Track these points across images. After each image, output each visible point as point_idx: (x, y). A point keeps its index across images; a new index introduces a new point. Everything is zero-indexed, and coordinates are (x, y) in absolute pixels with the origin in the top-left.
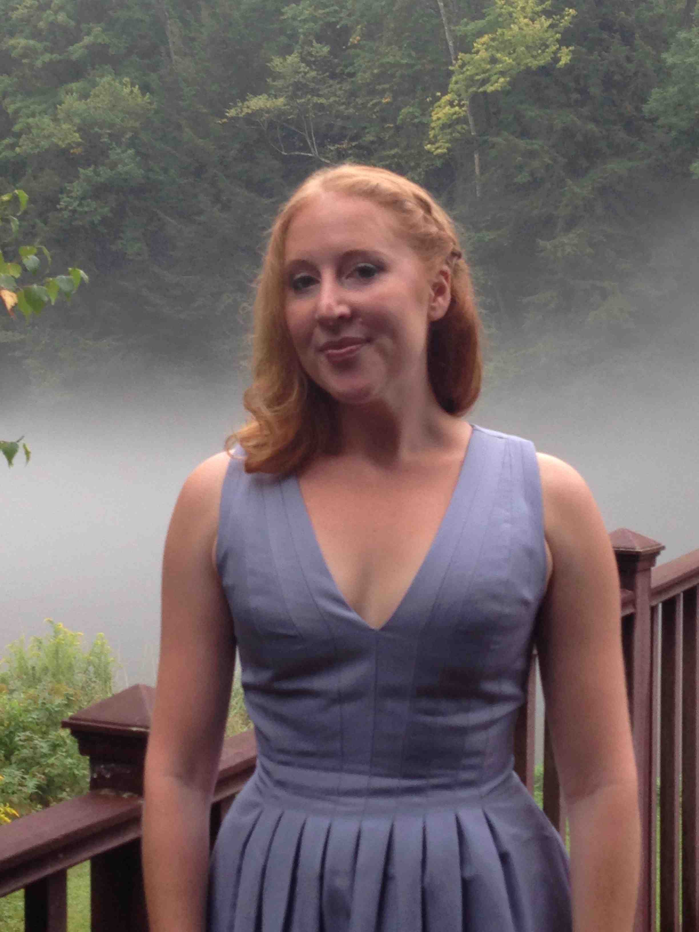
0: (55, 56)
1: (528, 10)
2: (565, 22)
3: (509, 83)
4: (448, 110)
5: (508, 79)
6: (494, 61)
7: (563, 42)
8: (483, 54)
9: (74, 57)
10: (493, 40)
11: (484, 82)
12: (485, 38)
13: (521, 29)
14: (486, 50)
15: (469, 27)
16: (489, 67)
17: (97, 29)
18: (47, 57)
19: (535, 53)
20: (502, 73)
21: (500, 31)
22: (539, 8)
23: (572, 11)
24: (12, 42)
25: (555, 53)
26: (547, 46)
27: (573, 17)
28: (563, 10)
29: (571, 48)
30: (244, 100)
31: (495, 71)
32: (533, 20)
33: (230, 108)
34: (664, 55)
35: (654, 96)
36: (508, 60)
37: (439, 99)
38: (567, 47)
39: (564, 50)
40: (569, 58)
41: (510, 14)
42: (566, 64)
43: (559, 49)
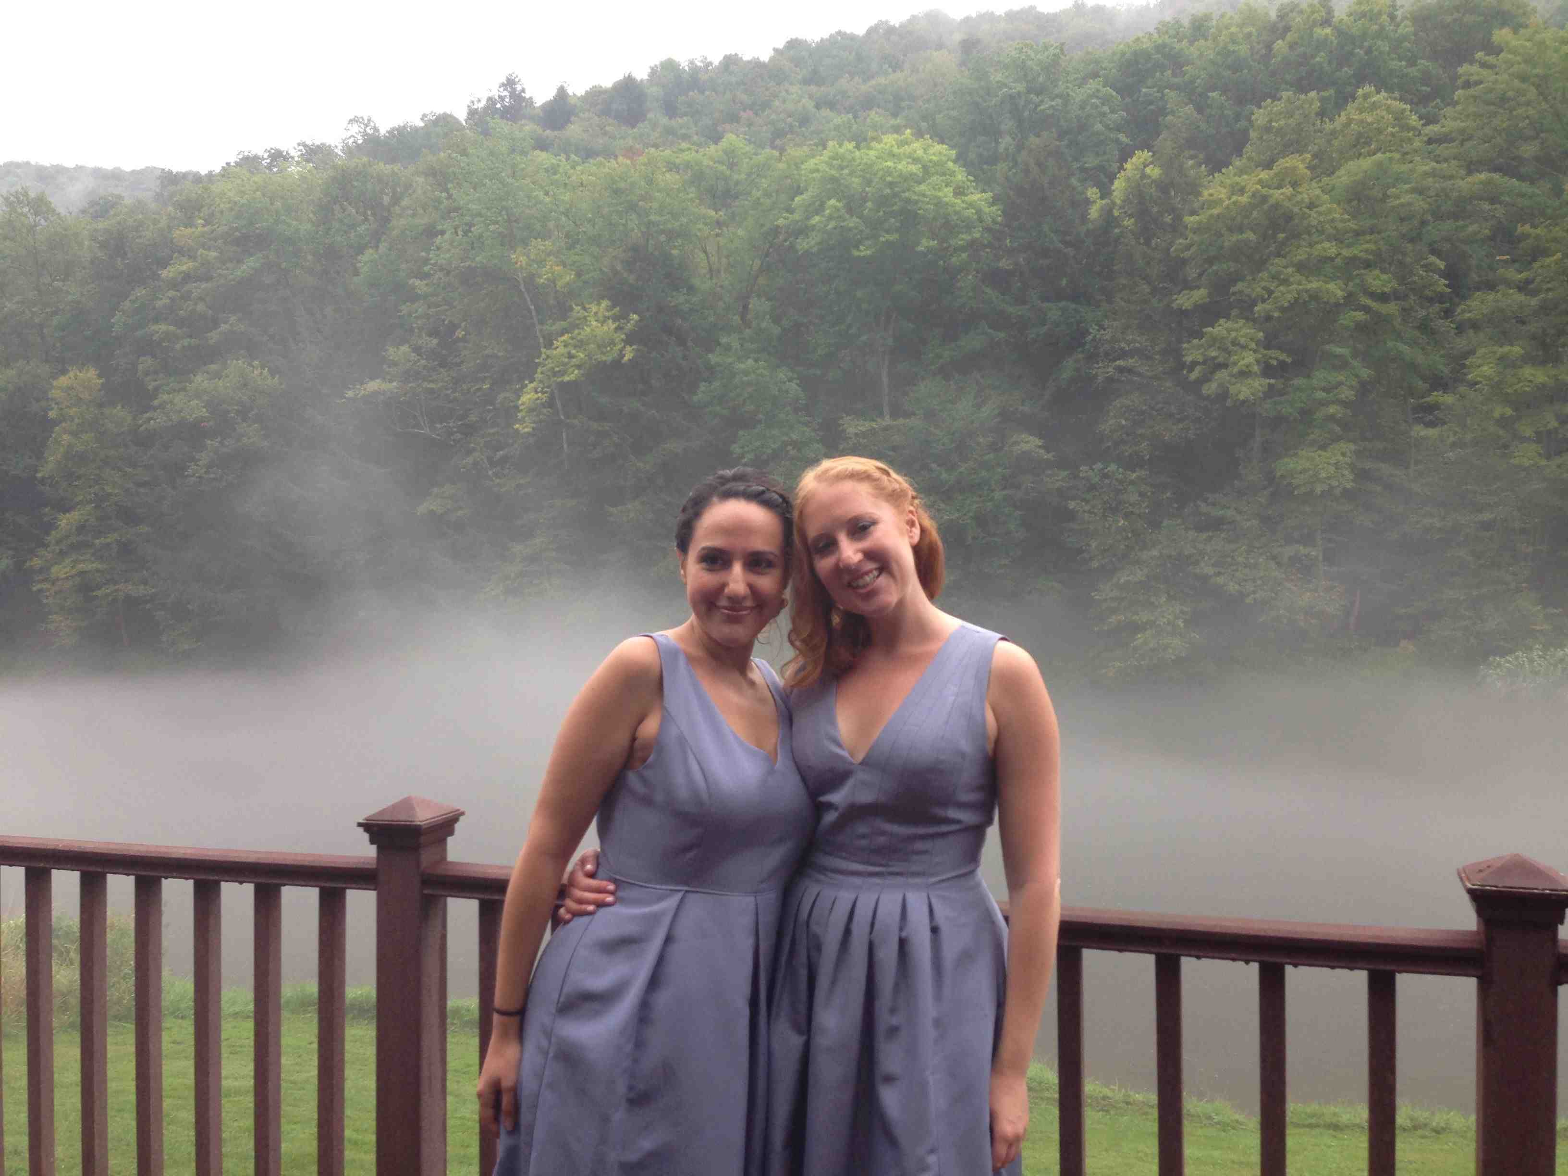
0: (193, 341)
1: (600, 315)
2: (629, 326)
3: (583, 375)
4: (533, 396)
5: (582, 372)
6: (571, 356)
7: (628, 341)
8: (562, 350)
9: (211, 342)
10: (572, 338)
11: (563, 373)
12: (565, 337)
13: (592, 330)
14: (565, 346)
15: (554, 328)
16: (566, 360)
17: (233, 319)
18: (186, 342)
19: (605, 350)
20: (579, 367)
21: (576, 332)
22: (610, 314)
23: (636, 317)
24: (155, 327)
25: (621, 350)
26: (615, 346)
27: (636, 322)
28: (629, 315)
29: (634, 347)
30: (362, 383)
31: (572, 364)
32: (603, 323)
33: (349, 389)
34: (710, 356)
35: (702, 388)
36: (582, 355)
37: (526, 385)
38: (631, 346)
39: (628, 348)
40: (632, 355)
41: (585, 318)
42: (629, 360)
43: (624, 347)
